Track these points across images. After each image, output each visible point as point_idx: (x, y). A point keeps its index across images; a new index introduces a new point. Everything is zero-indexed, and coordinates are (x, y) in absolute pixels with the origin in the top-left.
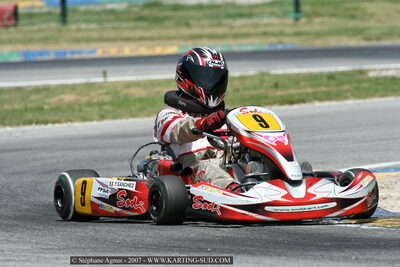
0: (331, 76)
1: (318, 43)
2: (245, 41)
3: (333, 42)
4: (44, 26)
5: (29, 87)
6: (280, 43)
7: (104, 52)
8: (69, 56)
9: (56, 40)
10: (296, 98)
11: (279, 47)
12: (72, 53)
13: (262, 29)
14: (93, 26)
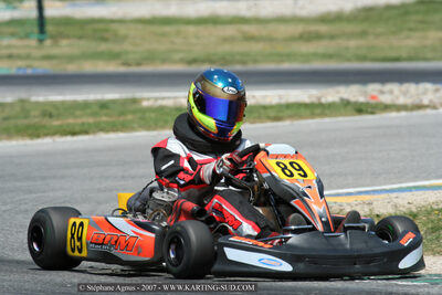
10: (77, 129)
13: (5, 51)
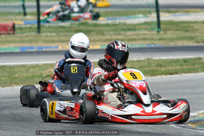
0: (186, 61)
1: (172, 44)
2: (134, 43)
3: (180, 43)
4: (29, 34)
5: (28, 65)
6: (152, 44)
7: (62, 48)
8: (44, 50)
9: (37, 41)
11: (152, 46)
12: (46, 48)
13: (142, 37)
14: (54, 34)
